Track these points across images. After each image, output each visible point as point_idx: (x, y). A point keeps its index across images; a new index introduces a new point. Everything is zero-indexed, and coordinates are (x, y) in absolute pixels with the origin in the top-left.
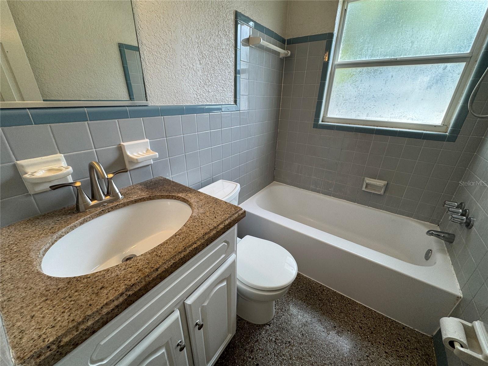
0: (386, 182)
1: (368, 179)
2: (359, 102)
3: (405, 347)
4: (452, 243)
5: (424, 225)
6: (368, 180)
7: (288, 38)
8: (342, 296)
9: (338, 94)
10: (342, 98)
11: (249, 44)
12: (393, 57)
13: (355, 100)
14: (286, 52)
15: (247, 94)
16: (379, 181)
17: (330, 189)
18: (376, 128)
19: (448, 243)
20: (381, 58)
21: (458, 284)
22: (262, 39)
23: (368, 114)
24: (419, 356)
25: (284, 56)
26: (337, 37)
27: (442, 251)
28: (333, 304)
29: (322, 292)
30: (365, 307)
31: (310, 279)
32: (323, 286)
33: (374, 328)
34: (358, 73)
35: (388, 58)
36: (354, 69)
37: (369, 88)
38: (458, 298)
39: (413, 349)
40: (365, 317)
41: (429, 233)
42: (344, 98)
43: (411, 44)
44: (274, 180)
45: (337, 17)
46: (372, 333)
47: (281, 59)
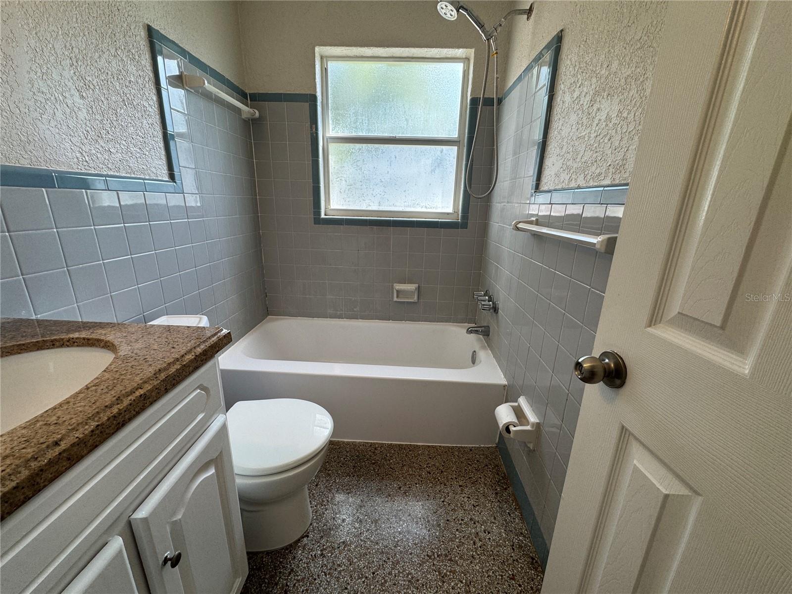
0: (417, 285)
1: (398, 284)
2: (367, 188)
3: (476, 469)
4: (489, 335)
5: (462, 327)
6: (398, 287)
7: (251, 92)
8: (399, 445)
9: (338, 177)
10: (344, 182)
11: (183, 85)
12: (391, 135)
13: (361, 185)
14: (251, 110)
15: (194, 167)
16: (409, 285)
17: (355, 309)
18: (392, 219)
19: (486, 337)
20: (379, 135)
21: (502, 373)
22: (206, 82)
23: (379, 203)
24: (490, 471)
25: (249, 116)
26: (322, 101)
27: (483, 348)
28: (391, 461)
29: (374, 453)
30: (429, 446)
31: (354, 442)
32: (374, 443)
33: (443, 466)
34: (358, 151)
35: (386, 135)
36: (352, 145)
37: (375, 170)
38: (505, 386)
39: (483, 467)
40: (431, 458)
41: (470, 331)
42: (348, 182)
43: (405, 123)
44: (268, 314)
45: (317, 76)
46: (442, 472)
47: (244, 121)
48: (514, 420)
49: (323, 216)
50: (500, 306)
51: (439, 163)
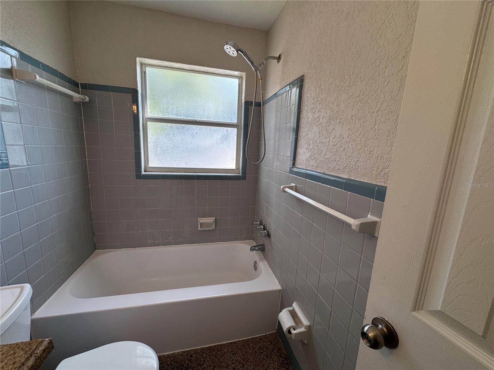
0: (215, 218)
1: (201, 218)
2: (177, 153)
3: (266, 356)
4: (264, 251)
5: (245, 243)
6: (202, 220)
7: (82, 82)
8: (209, 347)
9: (155, 145)
10: (159, 149)
11: (13, 77)
12: (193, 119)
13: (172, 151)
14: (82, 96)
16: (209, 218)
17: (169, 238)
18: (195, 174)
19: (263, 252)
20: (184, 118)
21: (277, 280)
22: (38, 77)
23: (186, 163)
24: (276, 355)
25: (80, 100)
26: (142, 93)
27: (261, 259)
28: (205, 365)
29: (190, 360)
30: (231, 343)
31: (173, 353)
32: (190, 351)
33: (243, 359)
34: (170, 128)
35: (190, 118)
36: (165, 124)
37: (182, 141)
38: (280, 290)
39: (271, 353)
40: (233, 354)
41: (252, 249)
42: (162, 148)
43: (203, 111)
44: (96, 249)
45: (137, 76)
46: (243, 365)
47: (75, 103)
48: (293, 324)
49: (143, 173)
50: (272, 233)
51: (226, 138)
